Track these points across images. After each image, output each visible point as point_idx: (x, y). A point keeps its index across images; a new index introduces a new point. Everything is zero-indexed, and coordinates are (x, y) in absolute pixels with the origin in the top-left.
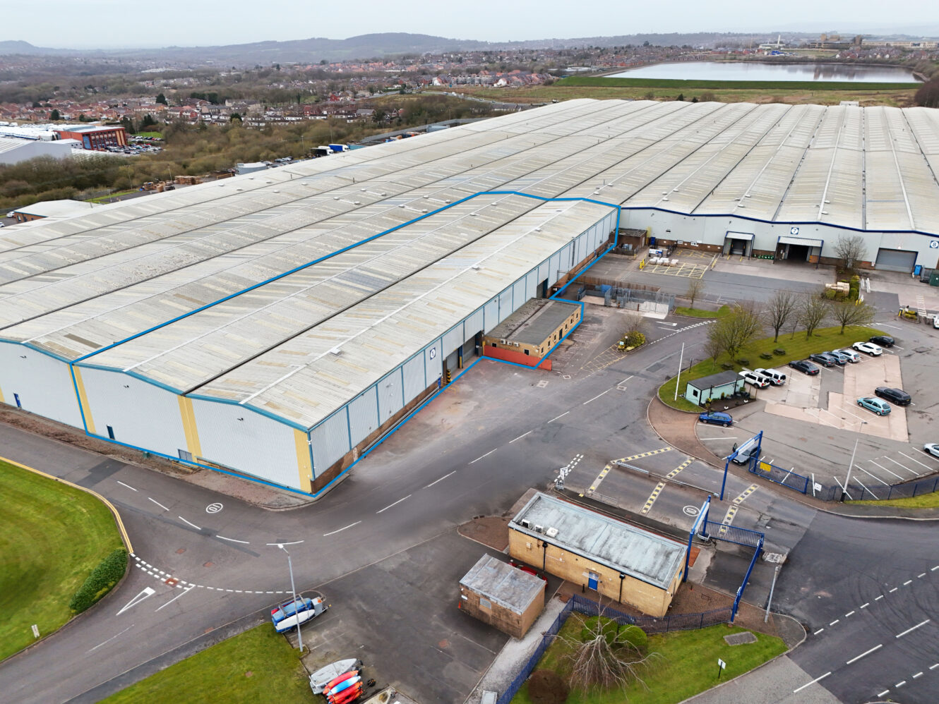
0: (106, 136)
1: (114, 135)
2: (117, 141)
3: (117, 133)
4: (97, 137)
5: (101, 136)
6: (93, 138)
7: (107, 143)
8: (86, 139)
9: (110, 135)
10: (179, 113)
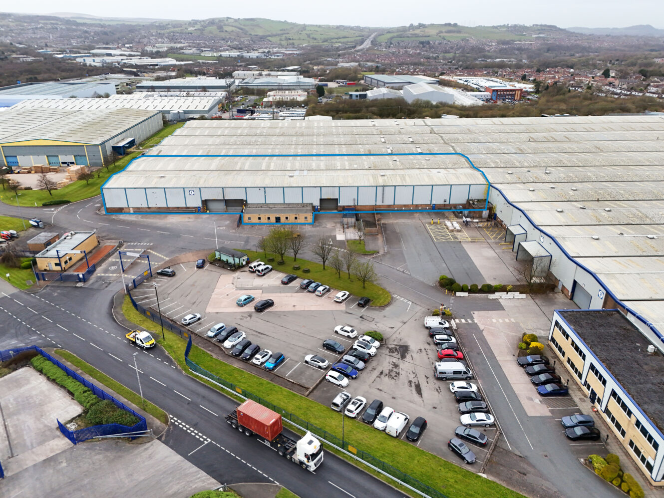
0: (508, 93)
1: (514, 93)
2: (514, 97)
3: (517, 92)
4: (502, 93)
5: (505, 93)
6: (499, 93)
7: (507, 97)
8: (495, 93)
9: (511, 93)
10: (595, 83)
